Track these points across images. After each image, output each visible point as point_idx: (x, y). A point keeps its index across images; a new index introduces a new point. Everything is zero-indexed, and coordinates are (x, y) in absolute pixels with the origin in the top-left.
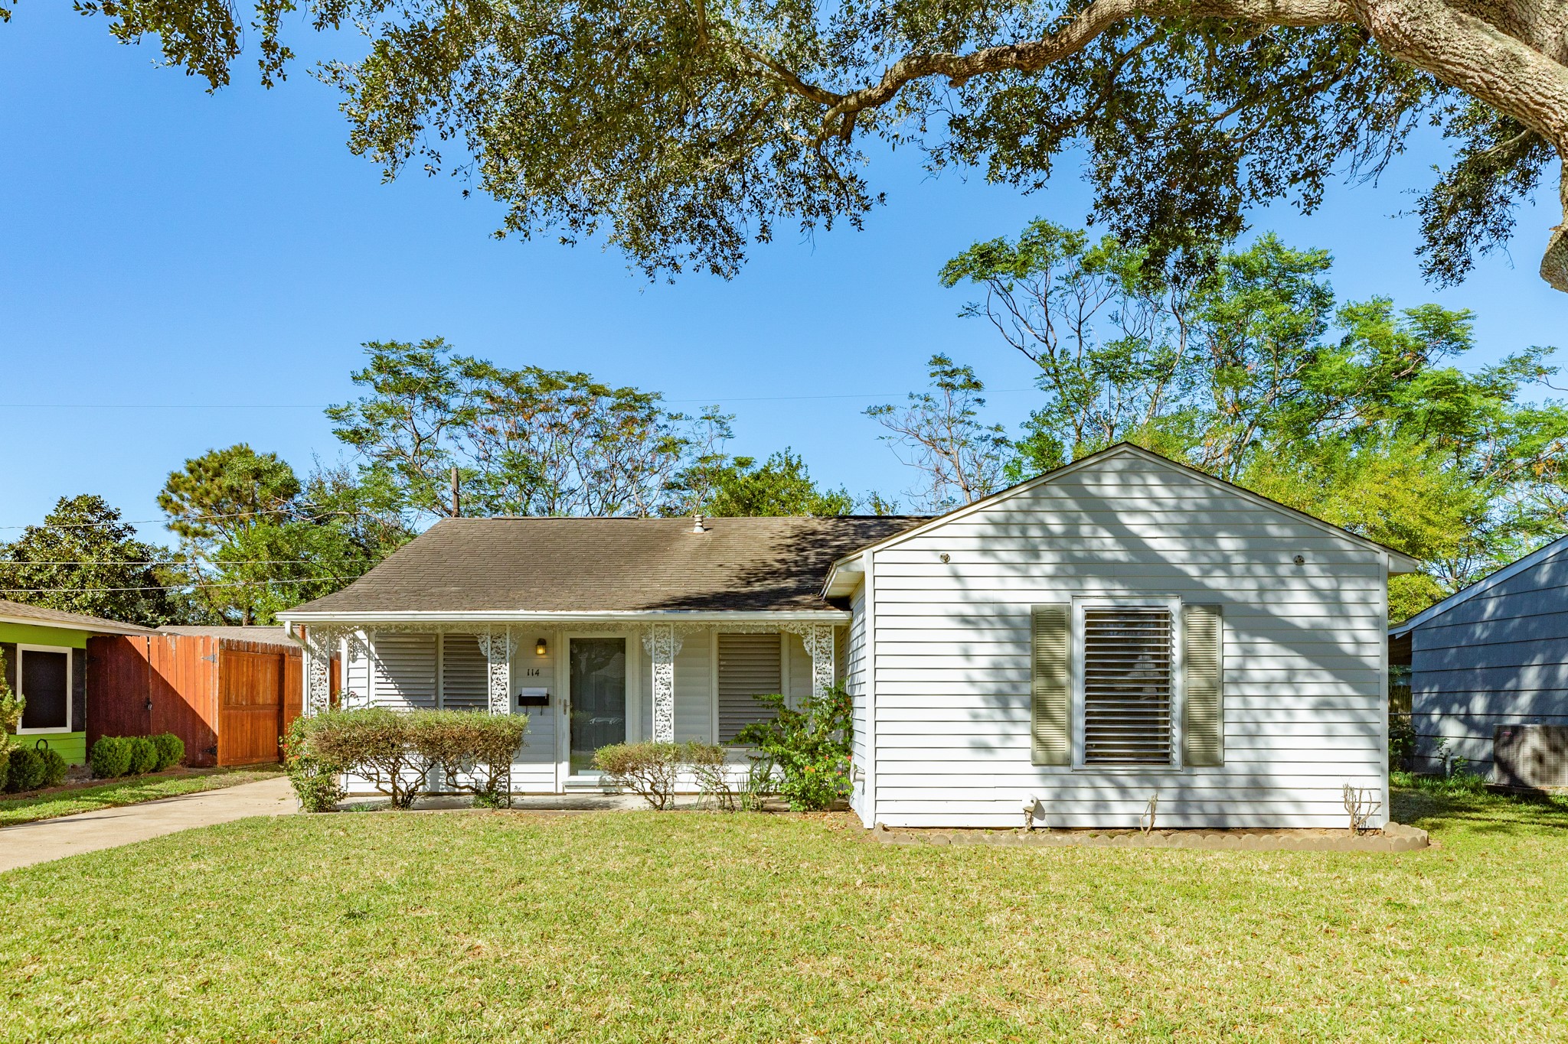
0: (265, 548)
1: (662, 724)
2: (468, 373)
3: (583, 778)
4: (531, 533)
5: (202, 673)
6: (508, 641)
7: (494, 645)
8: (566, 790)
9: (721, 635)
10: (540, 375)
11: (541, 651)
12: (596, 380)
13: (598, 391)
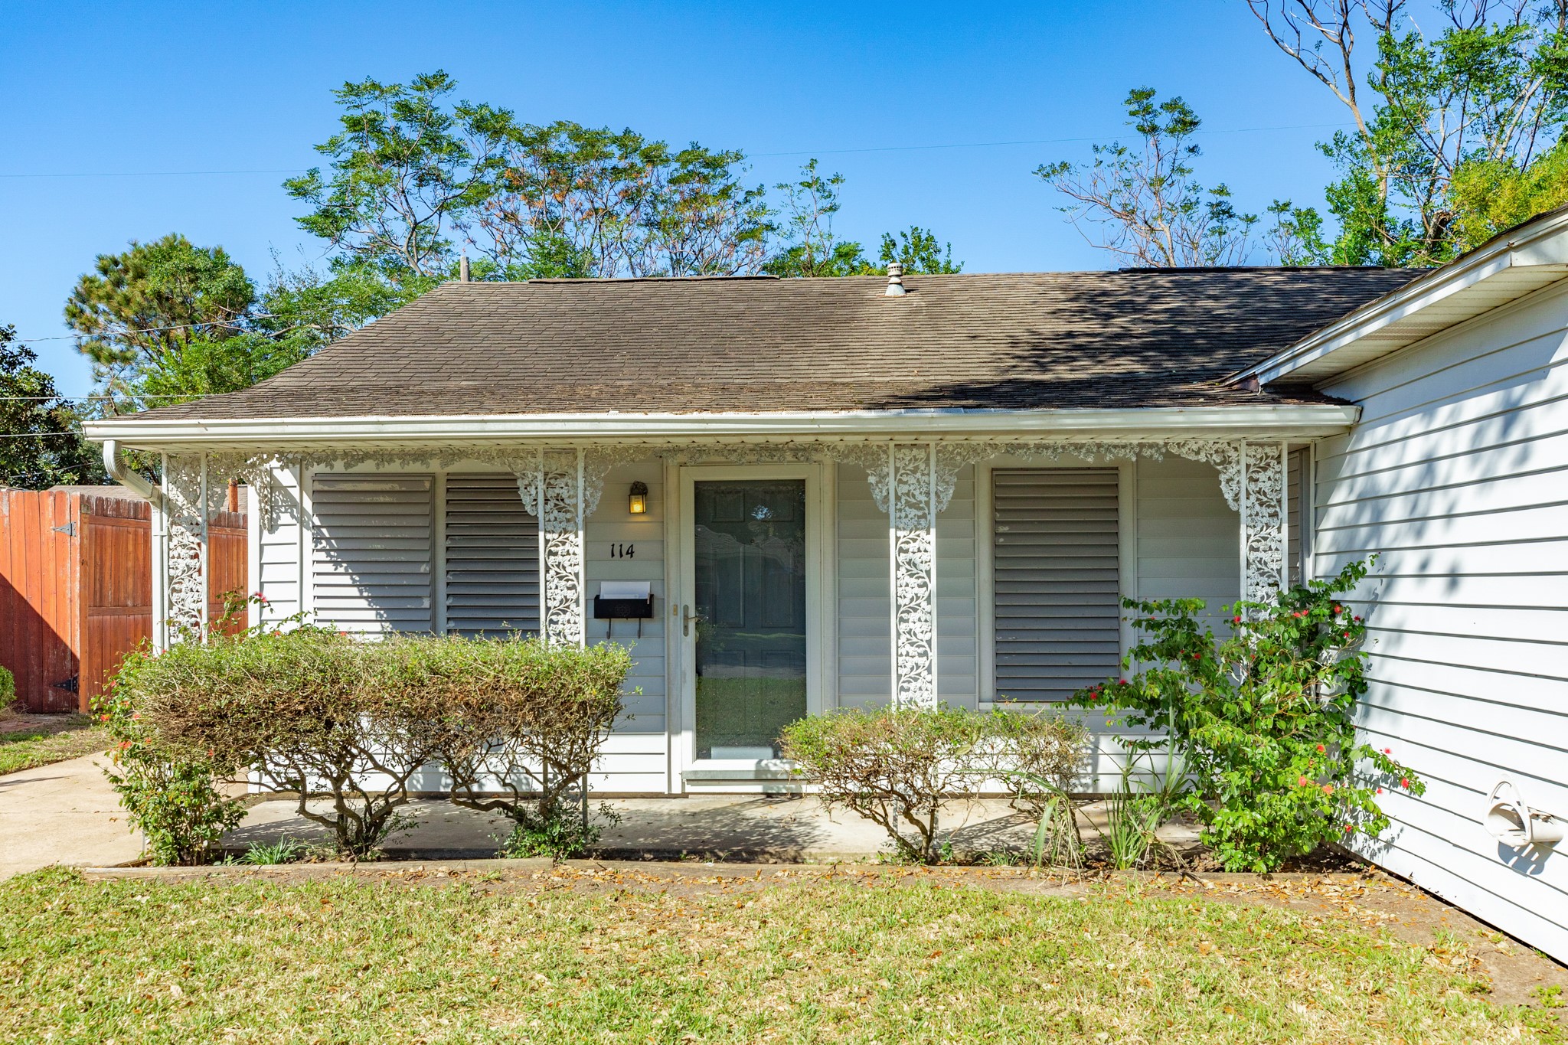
0: (204, 375)
1: (911, 662)
2: (479, 126)
3: (719, 764)
4: (600, 301)
5: (52, 555)
6: (581, 482)
7: (551, 493)
8: (689, 789)
9: (996, 473)
10: (576, 134)
11: (637, 507)
12: (649, 140)
13: (652, 158)
